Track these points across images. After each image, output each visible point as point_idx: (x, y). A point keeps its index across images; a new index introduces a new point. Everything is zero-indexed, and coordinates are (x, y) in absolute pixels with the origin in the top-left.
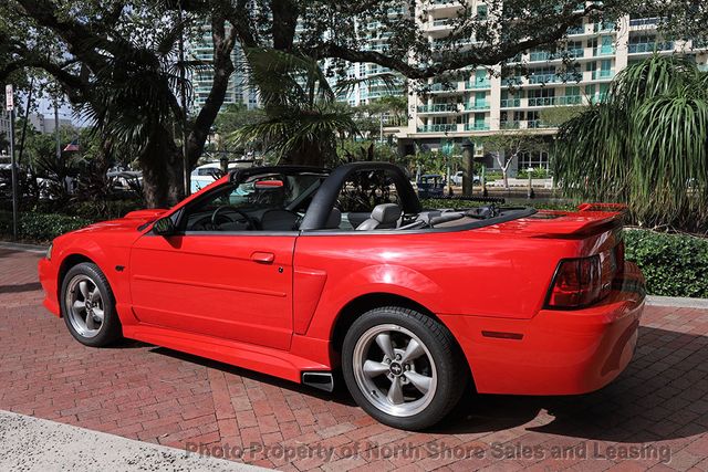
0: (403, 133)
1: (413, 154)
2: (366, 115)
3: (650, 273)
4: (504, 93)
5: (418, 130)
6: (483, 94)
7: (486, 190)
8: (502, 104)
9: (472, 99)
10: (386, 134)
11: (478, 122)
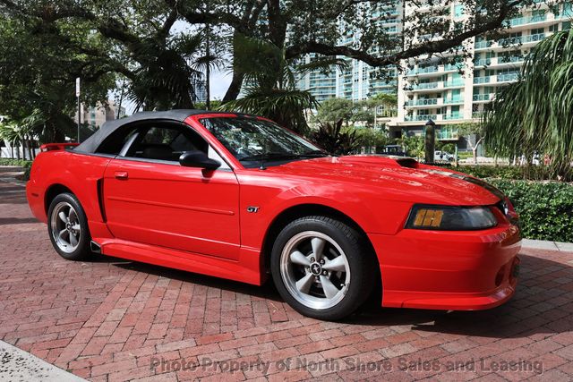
0: (394, 122)
1: (400, 137)
2: (365, 108)
3: (564, 222)
4: (476, 90)
5: (406, 120)
6: (458, 91)
7: (458, 165)
8: (475, 98)
9: (449, 95)
10: (380, 124)
11: (454, 113)
